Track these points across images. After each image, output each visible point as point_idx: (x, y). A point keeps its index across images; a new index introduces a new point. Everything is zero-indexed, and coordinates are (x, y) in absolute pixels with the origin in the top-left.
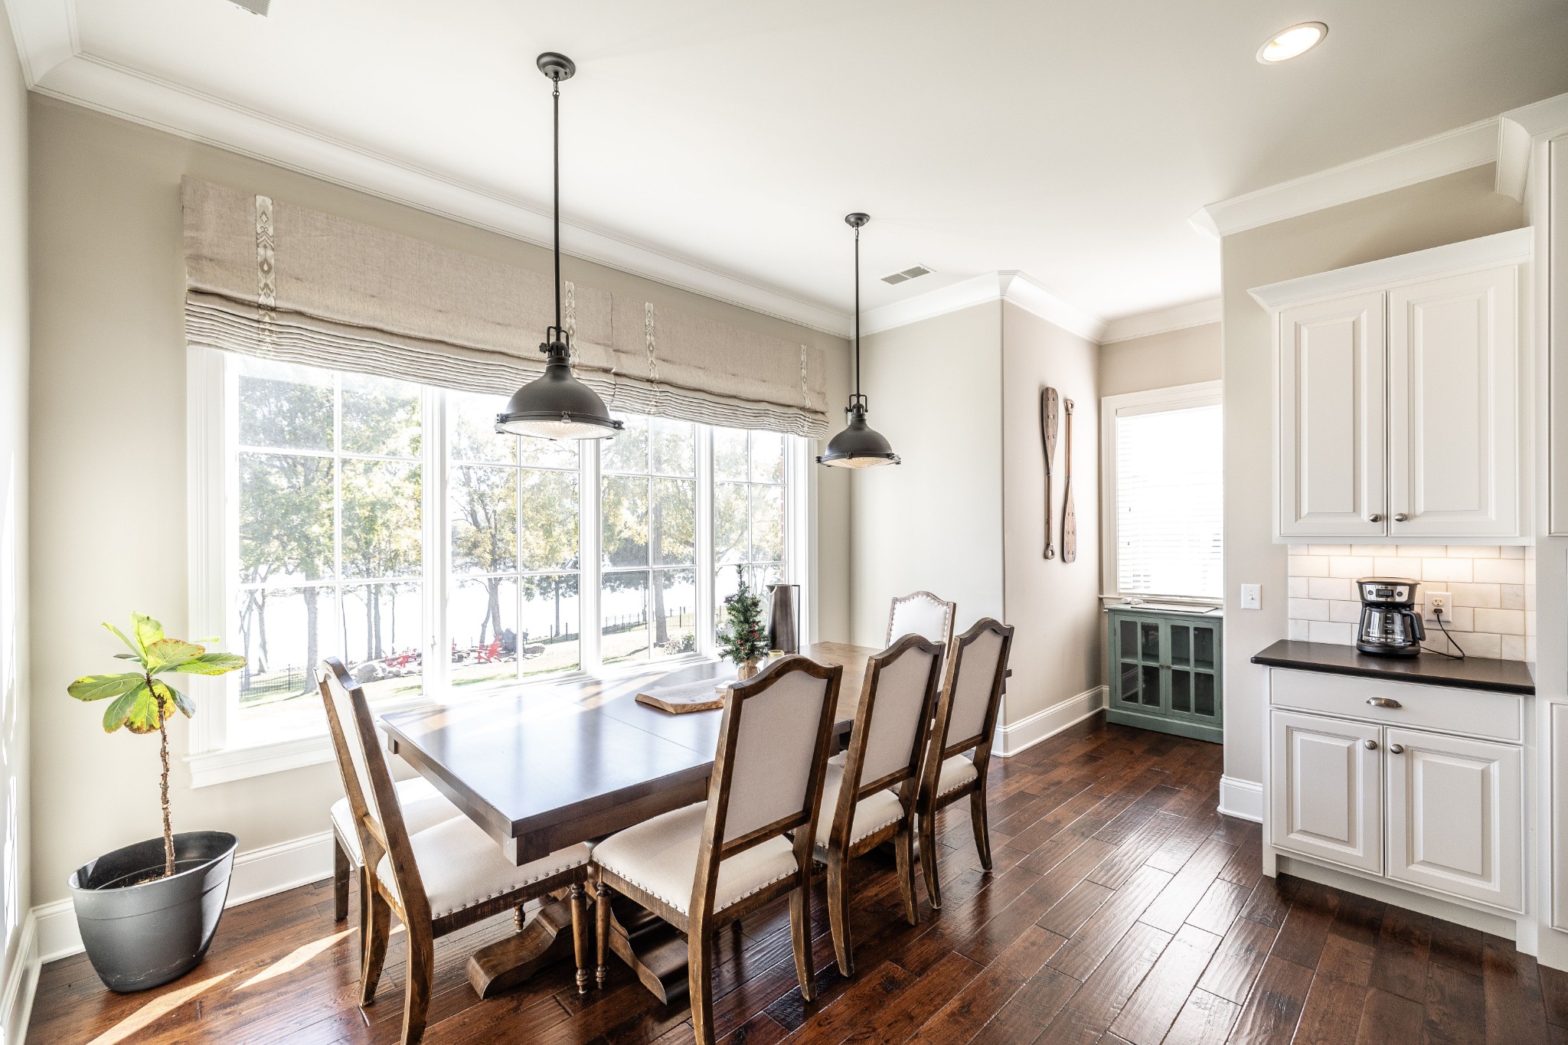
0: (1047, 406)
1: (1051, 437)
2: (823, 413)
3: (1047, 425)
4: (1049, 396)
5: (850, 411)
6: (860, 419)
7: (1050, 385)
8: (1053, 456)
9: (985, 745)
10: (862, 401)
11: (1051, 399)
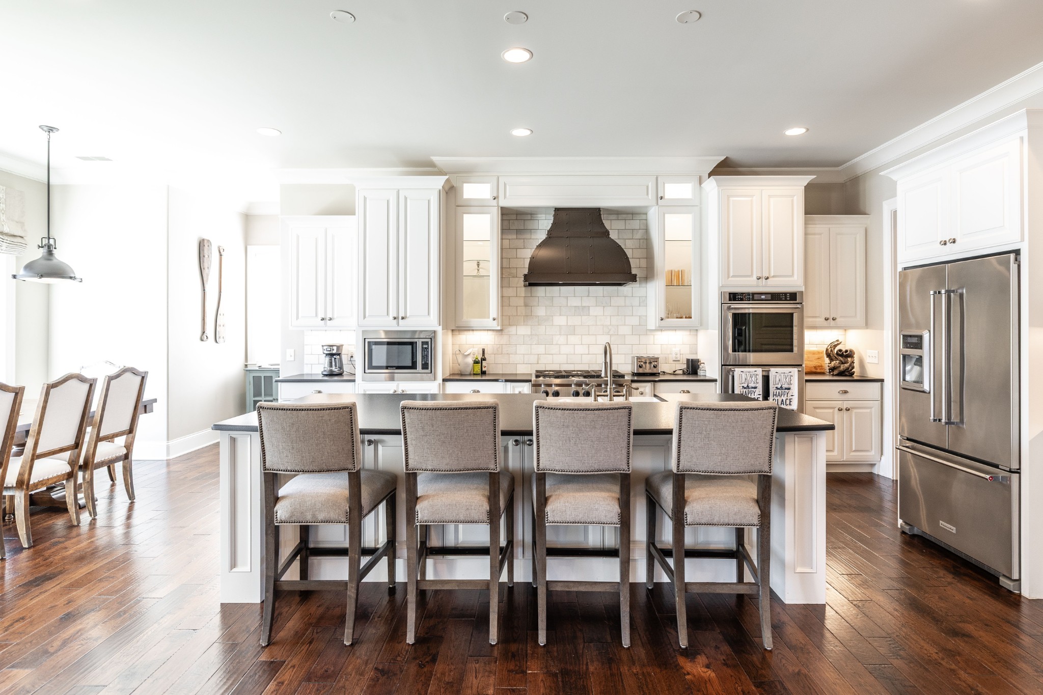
0: (203, 250)
1: (206, 269)
2: (22, 237)
3: (203, 261)
4: (205, 244)
5: (42, 247)
6: (50, 253)
7: (206, 237)
8: (207, 279)
9: (131, 435)
10: (52, 241)
11: (206, 246)
